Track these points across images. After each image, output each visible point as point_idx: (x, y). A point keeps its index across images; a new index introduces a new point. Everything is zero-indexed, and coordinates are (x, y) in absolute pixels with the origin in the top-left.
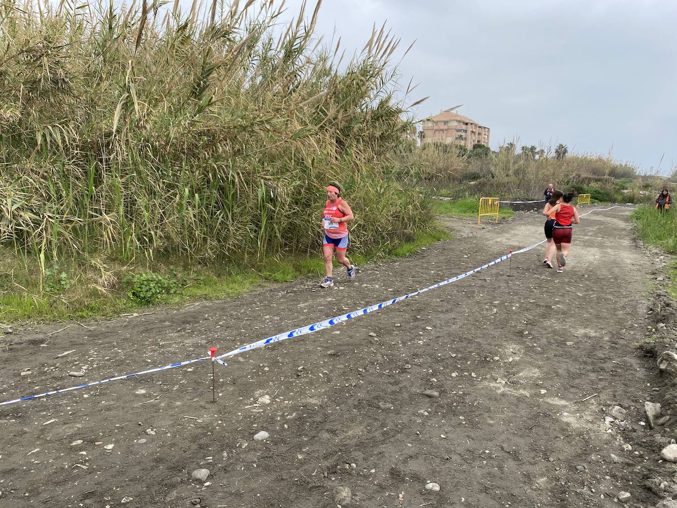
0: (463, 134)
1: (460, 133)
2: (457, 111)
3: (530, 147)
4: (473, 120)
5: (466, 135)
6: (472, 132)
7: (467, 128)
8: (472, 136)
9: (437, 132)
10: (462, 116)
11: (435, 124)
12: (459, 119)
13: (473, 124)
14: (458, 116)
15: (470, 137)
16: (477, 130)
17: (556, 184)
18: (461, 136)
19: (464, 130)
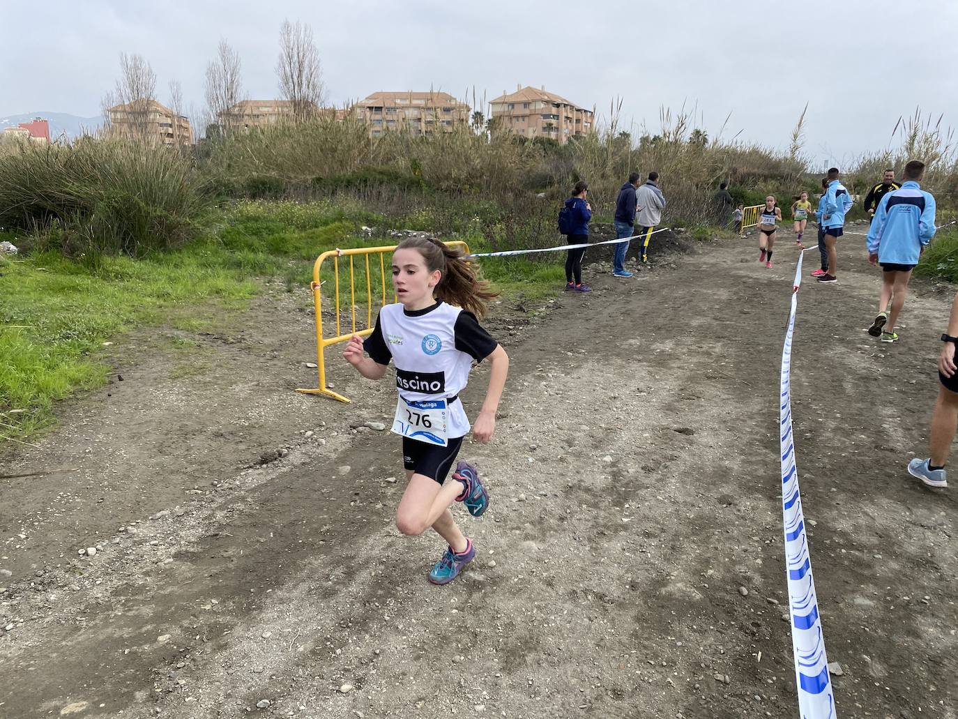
0: (553, 121)
1: (548, 120)
2: (543, 87)
3: (652, 138)
4: (567, 99)
5: (558, 123)
6: (567, 118)
7: (558, 112)
8: (567, 124)
9: (514, 120)
10: (549, 94)
11: (510, 107)
12: (546, 98)
13: (567, 105)
14: (545, 94)
15: (564, 126)
16: (574, 115)
17: (694, 188)
18: (551, 124)
19: (554, 116)
